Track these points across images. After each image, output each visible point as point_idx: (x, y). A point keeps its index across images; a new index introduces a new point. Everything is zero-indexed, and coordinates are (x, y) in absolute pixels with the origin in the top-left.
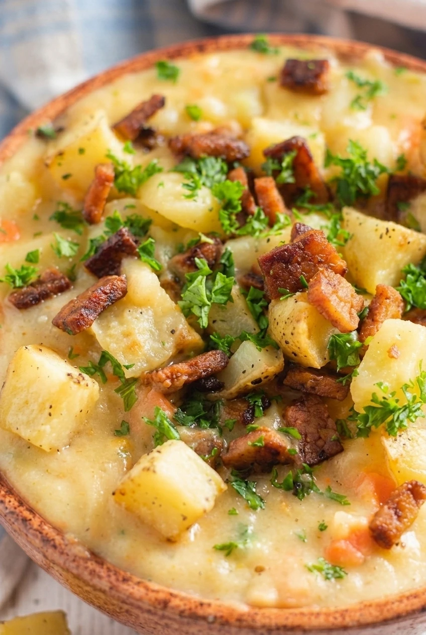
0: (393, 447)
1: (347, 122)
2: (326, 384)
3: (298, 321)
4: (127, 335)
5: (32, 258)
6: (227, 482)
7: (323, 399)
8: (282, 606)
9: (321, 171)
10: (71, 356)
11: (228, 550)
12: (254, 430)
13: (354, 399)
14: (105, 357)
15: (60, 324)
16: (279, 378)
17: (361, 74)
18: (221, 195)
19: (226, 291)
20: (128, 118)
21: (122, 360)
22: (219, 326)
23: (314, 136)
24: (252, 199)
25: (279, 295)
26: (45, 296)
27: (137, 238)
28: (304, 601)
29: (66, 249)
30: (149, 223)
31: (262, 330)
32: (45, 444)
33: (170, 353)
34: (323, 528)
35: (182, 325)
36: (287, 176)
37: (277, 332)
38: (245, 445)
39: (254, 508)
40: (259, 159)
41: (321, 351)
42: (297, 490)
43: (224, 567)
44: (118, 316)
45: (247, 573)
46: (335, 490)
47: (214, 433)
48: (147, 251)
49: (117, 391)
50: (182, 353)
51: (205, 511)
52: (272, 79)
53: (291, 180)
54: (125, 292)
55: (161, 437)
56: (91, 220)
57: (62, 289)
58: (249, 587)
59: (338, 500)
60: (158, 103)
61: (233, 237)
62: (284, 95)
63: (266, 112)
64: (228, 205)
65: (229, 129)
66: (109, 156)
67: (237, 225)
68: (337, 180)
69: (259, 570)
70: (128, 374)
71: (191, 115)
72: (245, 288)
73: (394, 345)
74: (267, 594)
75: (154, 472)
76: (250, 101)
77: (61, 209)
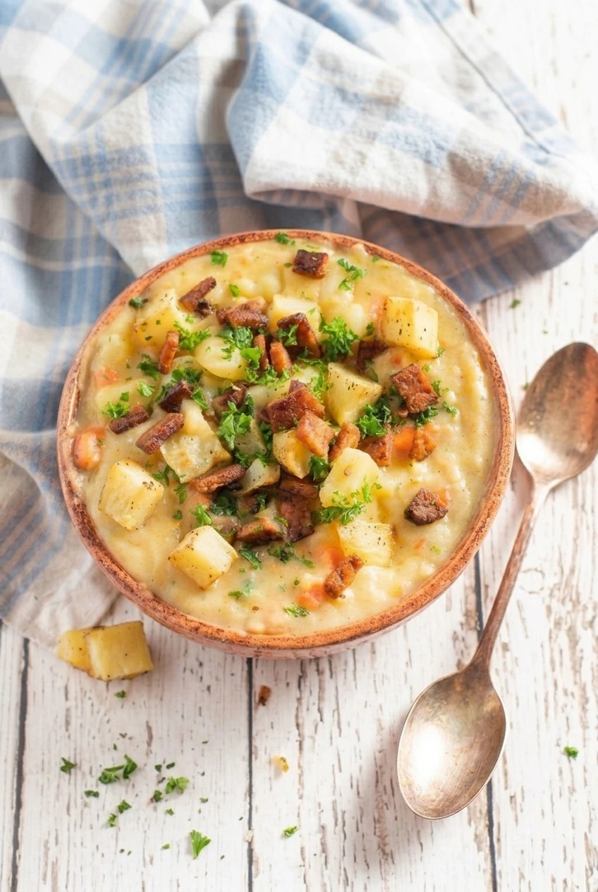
0: (344, 533)
1: (336, 299)
2: (306, 489)
3: (288, 451)
4: (182, 454)
5: (124, 397)
6: (239, 552)
7: (304, 498)
8: (267, 633)
9: (316, 335)
10: (147, 466)
11: (237, 596)
12: (257, 519)
13: (322, 500)
14: (168, 469)
15: (140, 445)
16: (277, 485)
17: (349, 261)
18: (246, 356)
19: (246, 426)
20: (188, 295)
21: (179, 472)
22: (242, 447)
23: (312, 311)
24: (267, 360)
25: (278, 431)
26: (131, 425)
27: (192, 385)
28: (281, 630)
29: (148, 392)
30: (201, 374)
31: (268, 450)
32: (129, 525)
33: (208, 466)
34: (296, 583)
35: (218, 447)
36: (292, 341)
37: (278, 454)
38: (251, 529)
39: (255, 568)
40: (274, 328)
41: (304, 468)
42: (284, 557)
43: (234, 608)
44: (177, 441)
45: (248, 610)
46: (307, 558)
47: (233, 520)
48: (198, 396)
49: (175, 490)
50: (218, 466)
51: (223, 573)
52: (288, 265)
53: (295, 343)
54: (182, 425)
55: (200, 521)
56: (164, 371)
57: (144, 420)
58: (247, 620)
59: (309, 564)
60: (211, 284)
61: (253, 385)
62: (295, 277)
63: (281, 291)
64: (251, 364)
65: (258, 304)
66: (176, 326)
67: (257, 376)
68: (325, 342)
69: (255, 609)
70: (182, 480)
71: (233, 291)
72: (259, 423)
73: (348, 467)
74: (259, 626)
75: (193, 549)
76: (272, 282)
77: (145, 360)
